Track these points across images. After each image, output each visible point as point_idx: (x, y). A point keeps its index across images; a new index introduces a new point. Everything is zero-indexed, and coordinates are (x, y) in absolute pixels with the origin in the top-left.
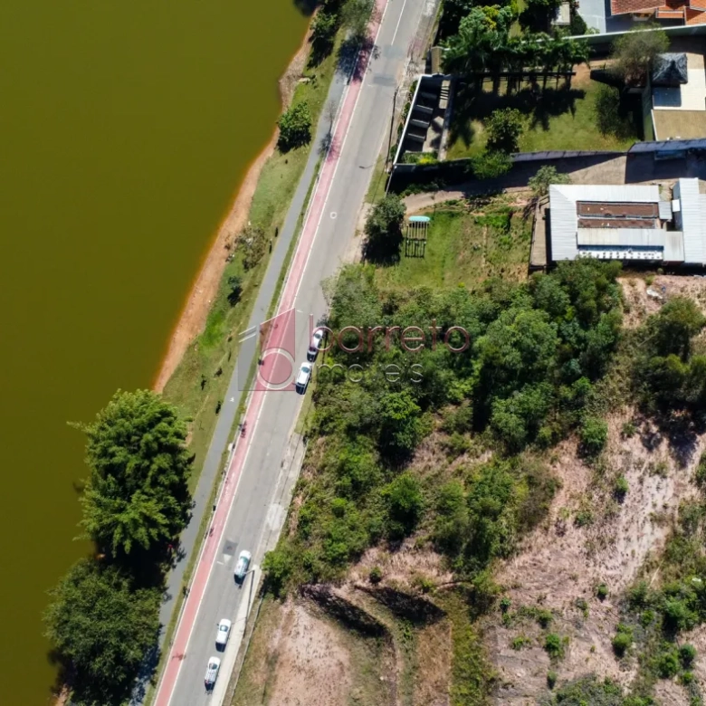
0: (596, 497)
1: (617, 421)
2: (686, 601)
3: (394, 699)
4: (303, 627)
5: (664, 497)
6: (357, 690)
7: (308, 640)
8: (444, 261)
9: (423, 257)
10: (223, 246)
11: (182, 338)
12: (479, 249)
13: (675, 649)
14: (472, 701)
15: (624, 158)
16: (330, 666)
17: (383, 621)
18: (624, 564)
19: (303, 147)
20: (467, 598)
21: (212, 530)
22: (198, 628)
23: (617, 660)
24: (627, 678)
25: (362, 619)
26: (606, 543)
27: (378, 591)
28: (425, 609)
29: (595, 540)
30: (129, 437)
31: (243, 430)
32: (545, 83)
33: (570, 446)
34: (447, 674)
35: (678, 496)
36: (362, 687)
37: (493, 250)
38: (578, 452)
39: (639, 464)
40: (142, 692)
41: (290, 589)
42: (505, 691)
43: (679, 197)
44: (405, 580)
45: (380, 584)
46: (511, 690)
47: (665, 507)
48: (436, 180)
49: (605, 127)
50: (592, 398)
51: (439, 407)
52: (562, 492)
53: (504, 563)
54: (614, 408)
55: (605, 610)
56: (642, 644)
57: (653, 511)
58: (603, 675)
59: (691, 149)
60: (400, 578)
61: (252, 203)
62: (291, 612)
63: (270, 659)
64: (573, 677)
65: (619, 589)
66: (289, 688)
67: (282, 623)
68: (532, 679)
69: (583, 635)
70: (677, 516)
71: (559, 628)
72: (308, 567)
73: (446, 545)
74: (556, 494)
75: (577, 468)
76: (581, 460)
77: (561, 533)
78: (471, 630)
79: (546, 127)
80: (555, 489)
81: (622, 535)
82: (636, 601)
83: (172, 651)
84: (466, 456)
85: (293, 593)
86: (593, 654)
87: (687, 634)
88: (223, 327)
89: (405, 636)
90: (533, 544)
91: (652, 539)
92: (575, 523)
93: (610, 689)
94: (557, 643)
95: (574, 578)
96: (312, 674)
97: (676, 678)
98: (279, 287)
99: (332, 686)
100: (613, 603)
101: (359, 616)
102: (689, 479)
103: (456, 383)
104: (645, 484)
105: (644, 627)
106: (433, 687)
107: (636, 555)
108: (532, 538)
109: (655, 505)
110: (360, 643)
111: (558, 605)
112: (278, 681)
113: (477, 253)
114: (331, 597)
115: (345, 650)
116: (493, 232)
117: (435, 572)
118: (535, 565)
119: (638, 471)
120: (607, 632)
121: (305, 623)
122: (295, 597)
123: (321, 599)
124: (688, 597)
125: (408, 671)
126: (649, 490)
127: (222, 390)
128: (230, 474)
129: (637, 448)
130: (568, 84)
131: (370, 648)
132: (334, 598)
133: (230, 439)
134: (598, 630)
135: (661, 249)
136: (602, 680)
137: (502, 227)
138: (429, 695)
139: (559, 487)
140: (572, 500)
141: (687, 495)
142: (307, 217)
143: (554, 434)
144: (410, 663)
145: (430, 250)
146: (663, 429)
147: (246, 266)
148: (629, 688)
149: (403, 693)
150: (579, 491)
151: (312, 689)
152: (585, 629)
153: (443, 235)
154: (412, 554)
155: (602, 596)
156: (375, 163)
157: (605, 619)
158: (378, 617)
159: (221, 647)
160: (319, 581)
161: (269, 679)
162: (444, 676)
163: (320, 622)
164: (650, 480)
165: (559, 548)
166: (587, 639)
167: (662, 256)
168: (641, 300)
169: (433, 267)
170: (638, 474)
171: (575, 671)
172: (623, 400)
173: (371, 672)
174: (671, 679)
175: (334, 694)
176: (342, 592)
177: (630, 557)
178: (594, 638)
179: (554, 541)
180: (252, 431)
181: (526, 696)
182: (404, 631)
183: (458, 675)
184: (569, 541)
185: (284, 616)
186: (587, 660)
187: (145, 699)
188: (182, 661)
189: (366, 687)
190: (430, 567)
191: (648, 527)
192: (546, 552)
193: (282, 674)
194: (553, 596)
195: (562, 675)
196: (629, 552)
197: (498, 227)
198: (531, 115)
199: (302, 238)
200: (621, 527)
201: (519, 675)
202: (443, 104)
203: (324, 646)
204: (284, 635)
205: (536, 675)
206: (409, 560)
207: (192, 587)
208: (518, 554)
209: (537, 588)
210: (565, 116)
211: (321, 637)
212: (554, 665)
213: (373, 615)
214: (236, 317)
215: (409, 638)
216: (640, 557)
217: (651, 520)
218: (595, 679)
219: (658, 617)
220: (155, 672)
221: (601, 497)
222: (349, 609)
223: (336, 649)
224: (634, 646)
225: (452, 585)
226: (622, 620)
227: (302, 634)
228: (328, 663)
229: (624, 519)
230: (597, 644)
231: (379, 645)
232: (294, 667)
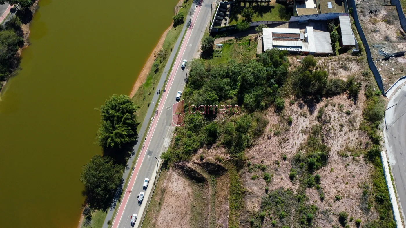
0: (281, 126)
1: (288, 100)
2: (316, 159)
3: (208, 205)
4: (175, 179)
5: (306, 124)
6: (195, 203)
7: (177, 184)
8: (228, 58)
9: (221, 57)
10: (153, 56)
11: (138, 85)
12: (239, 53)
13: (313, 177)
14: (237, 202)
15: (288, 24)
16: (185, 194)
17: (204, 176)
18: (292, 147)
19: (181, 25)
20: (235, 164)
21: (144, 147)
22: (137, 181)
23: (291, 182)
24: (295, 188)
25: (197, 175)
26: (286, 140)
27: (203, 164)
28: (220, 169)
29: (282, 140)
30: (116, 106)
31: (157, 113)
32: (261, 4)
33: (272, 109)
34: (228, 192)
35: (311, 124)
36: (196, 202)
37: (244, 52)
38: (275, 111)
39: (296, 113)
40: (115, 205)
41: (171, 165)
42: (249, 196)
43: (307, 33)
44: (213, 159)
45: (203, 161)
46: (252, 195)
47: (307, 128)
48: (225, 33)
49: (281, 17)
50: (279, 92)
51: (225, 100)
52: (269, 125)
53: (249, 150)
54: (287, 96)
55: (286, 164)
56: (300, 175)
57: (302, 129)
58: (286, 188)
59: (310, 20)
60: (211, 158)
61: (164, 43)
62: (171, 174)
63: (162, 191)
64: (275, 189)
65: (291, 156)
66: (169, 202)
67: (168, 177)
68: (259, 191)
69: (278, 173)
70: (311, 131)
71: (269, 172)
72: (178, 156)
73: (227, 145)
74: (267, 126)
75: (275, 117)
76: (276, 114)
77: (270, 138)
78: (237, 175)
79: (262, 17)
80: (267, 124)
81: (291, 137)
82: (298, 160)
83: (127, 190)
84: (235, 115)
85: (172, 167)
86: (282, 180)
87: (317, 171)
88: (152, 81)
89: (212, 181)
90: (259, 143)
91: (302, 139)
92: (274, 135)
93: (289, 192)
94: (268, 176)
95: (274, 154)
96: (178, 196)
97: (314, 188)
98: (171, 67)
99: (185, 201)
100: (289, 162)
101: (196, 174)
102: (315, 118)
103: (231, 91)
104: (299, 120)
105: (301, 169)
106: (222, 198)
107: (297, 144)
108: (259, 141)
109: (303, 127)
110: (196, 186)
111: (268, 163)
112: (165, 199)
113: (239, 54)
114: (186, 167)
115: (190, 188)
116: (244, 47)
117: (223, 155)
118: (260, 150)
119: (296, 115)
120: (287, 172)
121: (176, 178)
122: (173, 168)
123: (182, 168)
124: (316, 157)
125: (213, 194)
126: (300, 122)
127: (150, 99)
128: (152, 127)
129: (296, 108)
130: (269, 4)
131: (200, 187)
132: (187, 167)
133: (152, 116)
134: (284, 172)
135: (301, 47)
136: (286, 189)
137: (247, 45)
138: (221, 201)
139: (268, 123)
140: (273, 127)
141: (314, 124)
142: (182, 46)
143: (266, 105)
144: (214, 191)
145: (223, 55)
146: (305, 102)
147: (161, 62)
148: (296, 192)
149: (212, 202)
150: (275, 124)
151: (178, 202)
152: (279, 171)
153: (227, 50)
154: (215, 150)
155: (285, 159)
156: (205, 30)
157: (286, 167)
158: (203, 174)
159: (145, 188)
160: (181, 161)
161: (162, 198)
162: (227, 193)
163: (181, 178)
164: (301, 118)
165: (268, 144)
166: (280, 175)
167: (302, 50)
168: (295, 62)
169: (224, 60)
170: (296, 116)
171: (276, 187)
172: (290, 93)
173: (200, 196)
174: (312, 188)
175: (186, 204)
176: (190, 165)
177: (294, 145)
178: (282, 174)
179: (267, 141)
180: (160, 114)
181: (257, 197)
182: (212, 179)
183: (232, 192)
184: (272, 141)
185: (168, 175)
186: (280, 183)
187: (116, 207)
188: (130, 193)
189: (198, 202)
190: (222, 153)
191: (301, 135)
192: (264, 145)
193: (167, 196)
194: (267, 160)
195: (271, 188)
196: (294, 143)
197: (246, 45)
198: (257, 13)
199: (180, 52)
200: (291, 134)
201: (254, 189)
202: (228, 13)
203: (182, 186)
204: (168, 182)
205: (261, 189)
206: (214, 152)
207: (135, 167)
208: (253, 147)
209: (261, 158)
210: (268, 14)
211: (182, 183)
212: (268, 185)
213: (201, 173)
214: (157, 77)
215: (214, 182)
216: (298, 145)
217: (302, 132)
218: (283, 189)
219: (306, 165)
220: (120, 197)
221: (283, 125)
222: (192, 172)
223: (187, 188)
224: (297, 176)
225: (230, 159)
226: (292, 167)
227: (175, 182)
228: (184, 193)
229: (292, 131)
230: (284, 177)
231: (203, 186)
232: (171, 194)
